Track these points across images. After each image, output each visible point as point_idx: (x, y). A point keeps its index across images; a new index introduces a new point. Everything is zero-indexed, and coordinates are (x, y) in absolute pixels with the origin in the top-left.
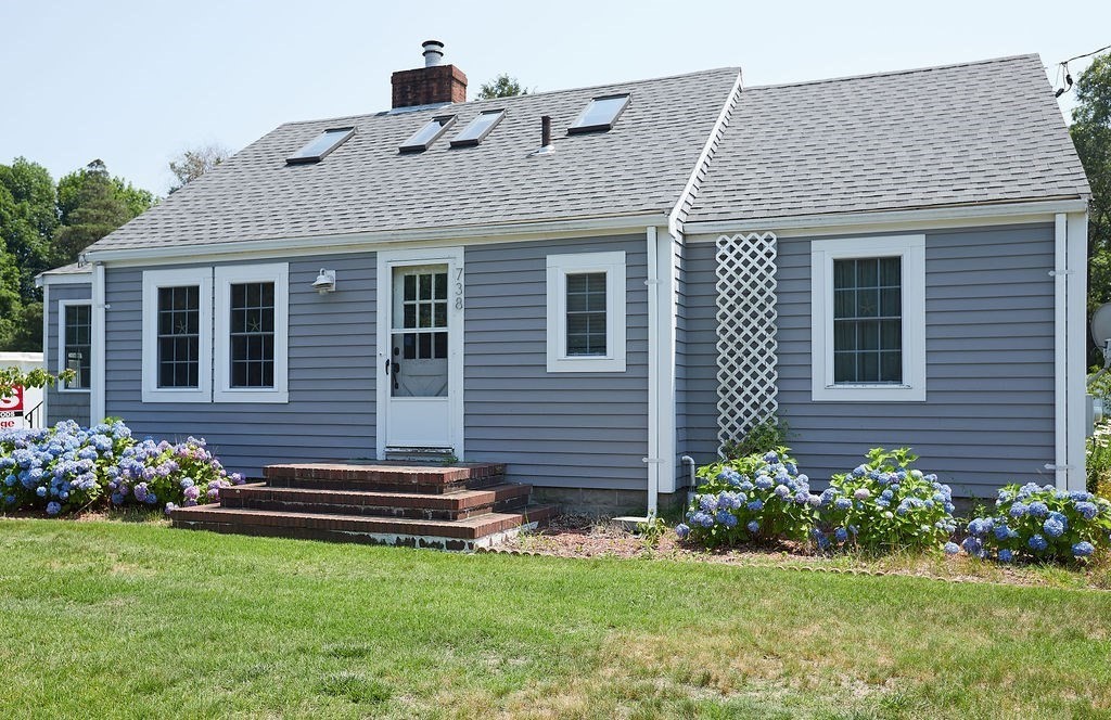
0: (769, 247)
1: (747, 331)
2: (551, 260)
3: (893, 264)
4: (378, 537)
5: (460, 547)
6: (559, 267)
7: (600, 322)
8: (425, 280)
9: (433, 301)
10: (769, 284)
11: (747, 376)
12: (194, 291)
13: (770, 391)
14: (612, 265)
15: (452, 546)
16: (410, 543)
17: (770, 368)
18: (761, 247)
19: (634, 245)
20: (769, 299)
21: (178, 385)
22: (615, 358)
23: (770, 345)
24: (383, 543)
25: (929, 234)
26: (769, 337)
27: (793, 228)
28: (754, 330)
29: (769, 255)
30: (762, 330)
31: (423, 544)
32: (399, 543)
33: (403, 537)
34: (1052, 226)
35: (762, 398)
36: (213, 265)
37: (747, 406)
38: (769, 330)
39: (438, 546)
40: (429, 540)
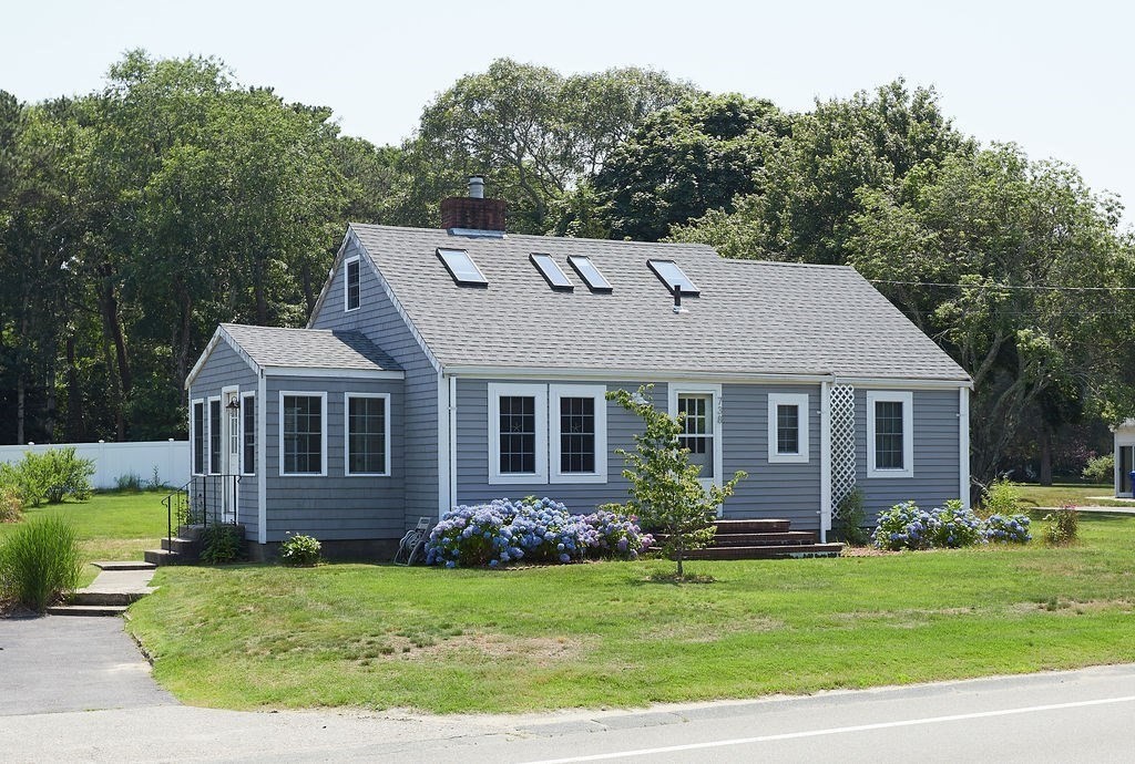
0: (851, 393)
1: (842, 439)
2: (771, 396)
3: (899, 405)
4: (794, 554)
5: (834, 556)
6: (776, 400)
7: (794, 434)
8: (691, 402)
9: (696, 417)
10: (851, 414)
11: (842, 464)
12: (530, 401)
13: (852, 473)
14: (801, 401)
15: (830, 556)
16: (810, 556)
17: (852, 460)
18: (847, 393)
19: (815, 391)
20: (851, 422)
21: (513, 471)
22: (803, 455)
23: (852, 447)
24: (797, 558)
25: (915, 392)
26: (852, 444)
27: (861, 383)
28: (845, 439)
29: (851, 397)
30: (848, 439)
31: (817, 556)
32: (805, 557)
33: (807, 554)
34: (959, 392)
35: (849, 477)
36: (548, 383)
37: (842, 481)
38: (852, 439)
39: (825, 556)
40: (820, 554)
